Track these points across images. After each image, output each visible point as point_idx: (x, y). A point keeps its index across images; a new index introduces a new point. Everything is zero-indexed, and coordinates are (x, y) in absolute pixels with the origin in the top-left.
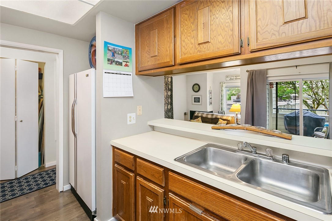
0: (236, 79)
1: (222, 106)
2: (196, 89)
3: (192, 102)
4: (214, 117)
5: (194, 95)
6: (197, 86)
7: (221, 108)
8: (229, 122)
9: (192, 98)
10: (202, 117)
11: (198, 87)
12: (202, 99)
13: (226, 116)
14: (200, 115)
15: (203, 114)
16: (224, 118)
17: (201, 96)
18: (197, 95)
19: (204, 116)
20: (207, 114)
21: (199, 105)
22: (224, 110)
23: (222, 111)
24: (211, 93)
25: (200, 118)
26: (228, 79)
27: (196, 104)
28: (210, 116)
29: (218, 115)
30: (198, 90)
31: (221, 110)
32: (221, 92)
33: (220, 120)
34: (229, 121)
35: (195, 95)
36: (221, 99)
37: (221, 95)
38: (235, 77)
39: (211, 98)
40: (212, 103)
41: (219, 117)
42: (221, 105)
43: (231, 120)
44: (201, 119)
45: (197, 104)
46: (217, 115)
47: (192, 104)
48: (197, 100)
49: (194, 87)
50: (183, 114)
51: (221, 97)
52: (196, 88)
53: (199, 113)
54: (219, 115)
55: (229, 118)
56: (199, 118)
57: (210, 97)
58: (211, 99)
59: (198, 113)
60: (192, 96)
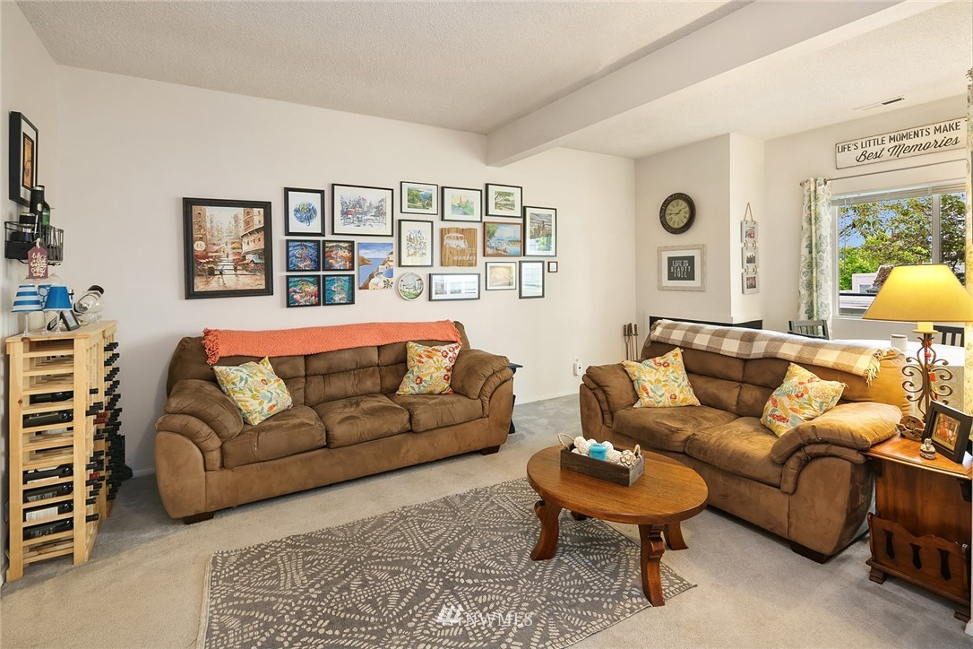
0: (898, 151)
1: (811, 295)
2: (676, 218)
3: (660, 280)
4: (758, 349)
5: (667, 249)
6: (683, 205)
7: (803, 308)
8: (858, 386)
9: (659, 261)
10: (687, 349)
11: (687, 209)
12: (703, 263)
13: (835, 347)
14: (677, 336)
15: (696, 331)
16: (828, 358)
17: (702, 248)
18: (680, 245)
19: (701, 341)
20: (716, 334)
21: (691, 290)
22: (823, 317)
23: (810, 323)
24: (751, 235)
25: (678, 351)
26: (849, 157)
27: (676, 289)
28: (731, 347)
29: (782, 341)
30: (685, 221)
31: (803, 317)
32: (805, 225)
33: (795, 368)
34: (862, 379)
35: (673, 248)
36: (804, 264)
37: (805, 243)
38: (893, 144)
39: (751, 260)
40: (761, 282)
41: (787, 351)
42: (804, 292)
43: (871, 374)
44: (680, 359)
45: (683, 289)
46: (773, 340)
47: (661, 289)
48: (682, 269)
49: (668, 212)
50: (620, 332)
51: (805, 251)
52: (678, 214)
53: (674, 327)
54: (793, 342)
55: (862, 365)
56: (670, 356)
57: (748, 254)
58: (751, 266)
59: (668, 327)
60: (660, 250)
